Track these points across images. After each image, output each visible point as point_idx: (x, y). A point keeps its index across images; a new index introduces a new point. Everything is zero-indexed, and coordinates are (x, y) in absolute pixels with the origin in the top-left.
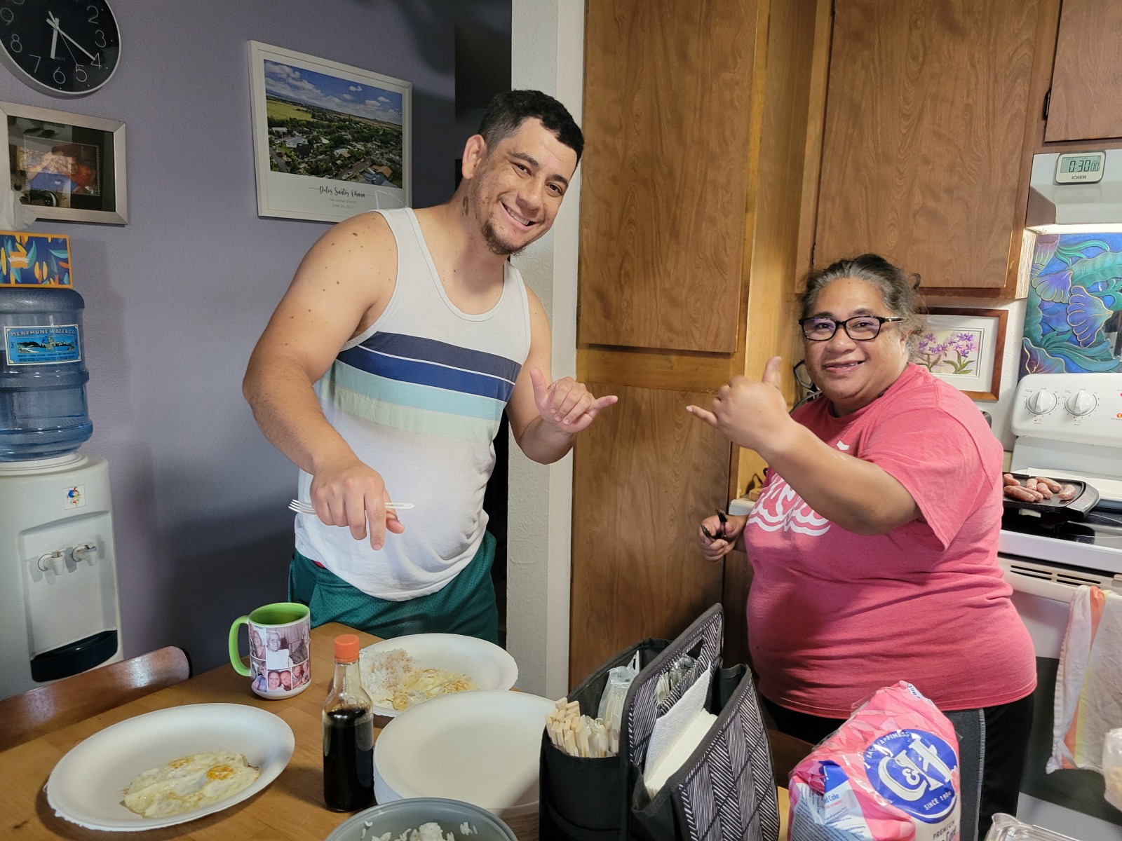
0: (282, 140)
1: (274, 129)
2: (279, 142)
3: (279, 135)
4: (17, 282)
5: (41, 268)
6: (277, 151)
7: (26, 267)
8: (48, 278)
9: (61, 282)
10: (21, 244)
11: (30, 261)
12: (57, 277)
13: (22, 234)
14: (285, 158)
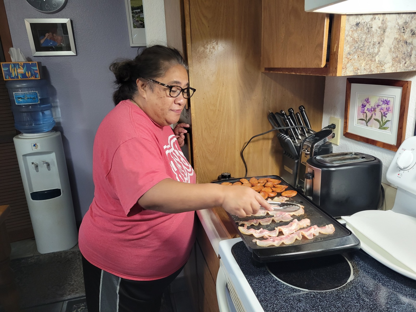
0: (138, 15)
1: (134, 11)
2: (137, 16)
3: (136, 13)
4: (21, 78)
5: (28, 73)
6: (136, 20)
7: (23, 73)
8: (31, 76)
9: (36, 77)
10: (21, 66)
11: (24, 71)
12: (34, 76)
13: (21, 63)
14: (140, 22)
